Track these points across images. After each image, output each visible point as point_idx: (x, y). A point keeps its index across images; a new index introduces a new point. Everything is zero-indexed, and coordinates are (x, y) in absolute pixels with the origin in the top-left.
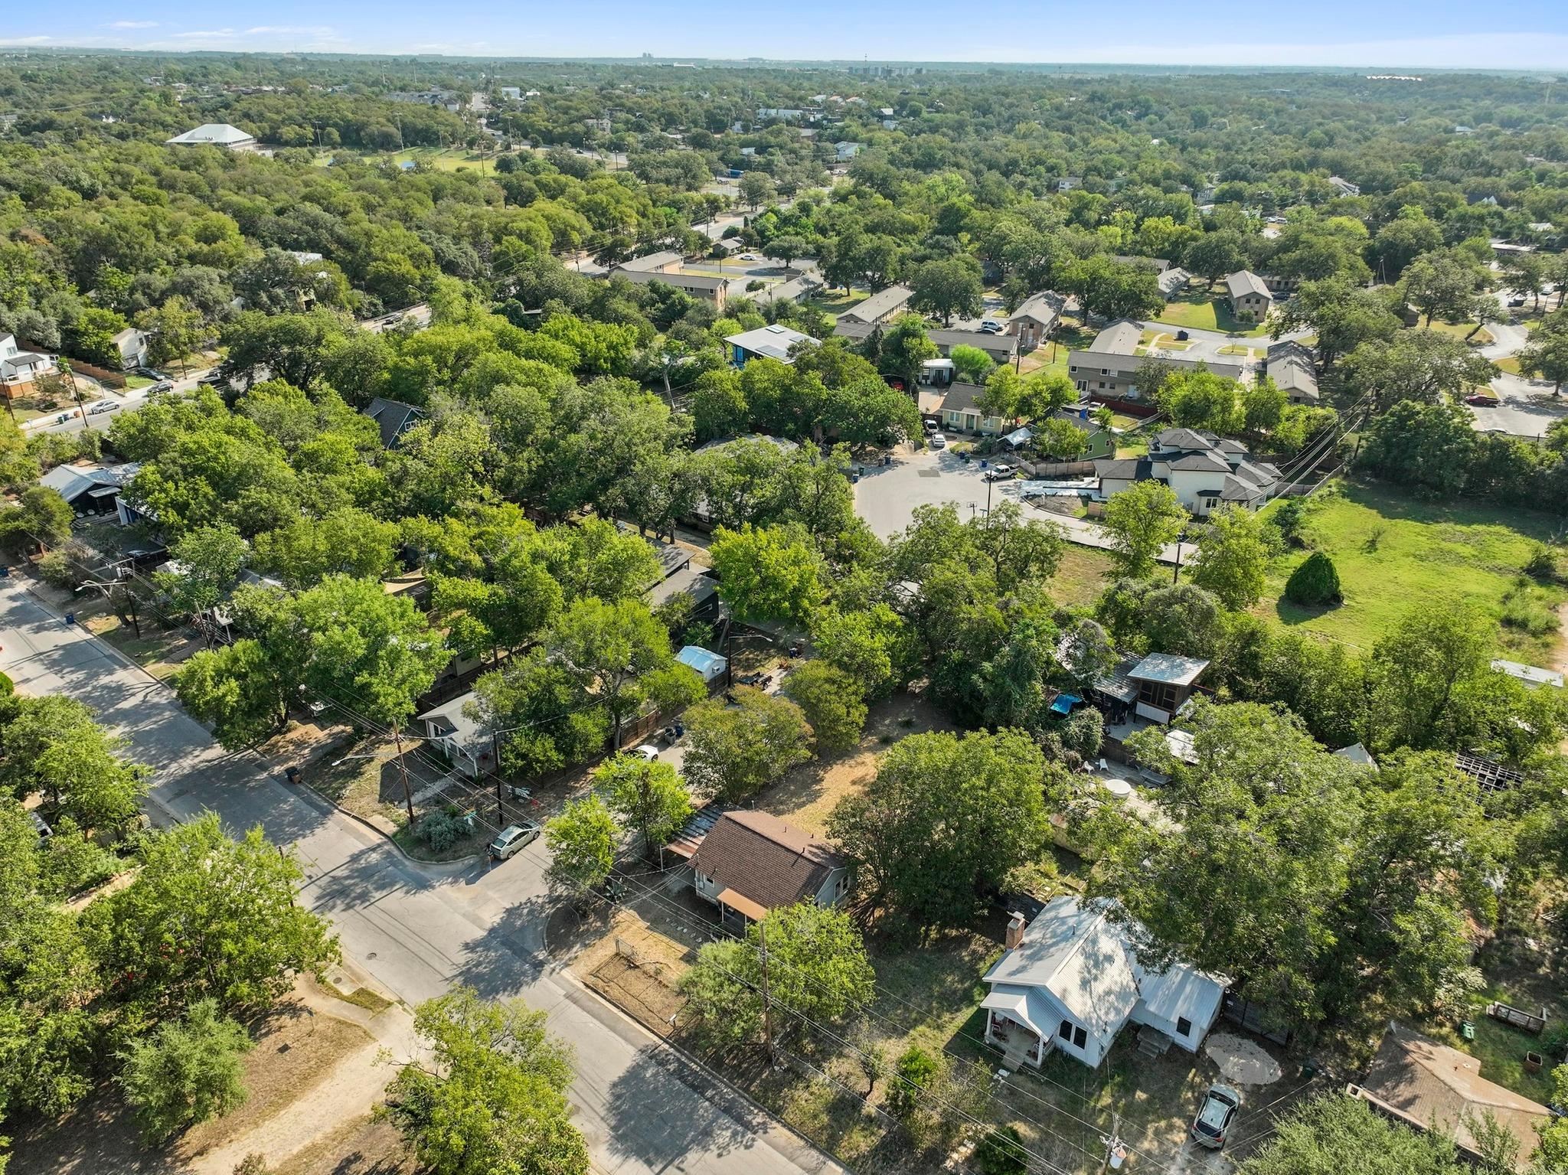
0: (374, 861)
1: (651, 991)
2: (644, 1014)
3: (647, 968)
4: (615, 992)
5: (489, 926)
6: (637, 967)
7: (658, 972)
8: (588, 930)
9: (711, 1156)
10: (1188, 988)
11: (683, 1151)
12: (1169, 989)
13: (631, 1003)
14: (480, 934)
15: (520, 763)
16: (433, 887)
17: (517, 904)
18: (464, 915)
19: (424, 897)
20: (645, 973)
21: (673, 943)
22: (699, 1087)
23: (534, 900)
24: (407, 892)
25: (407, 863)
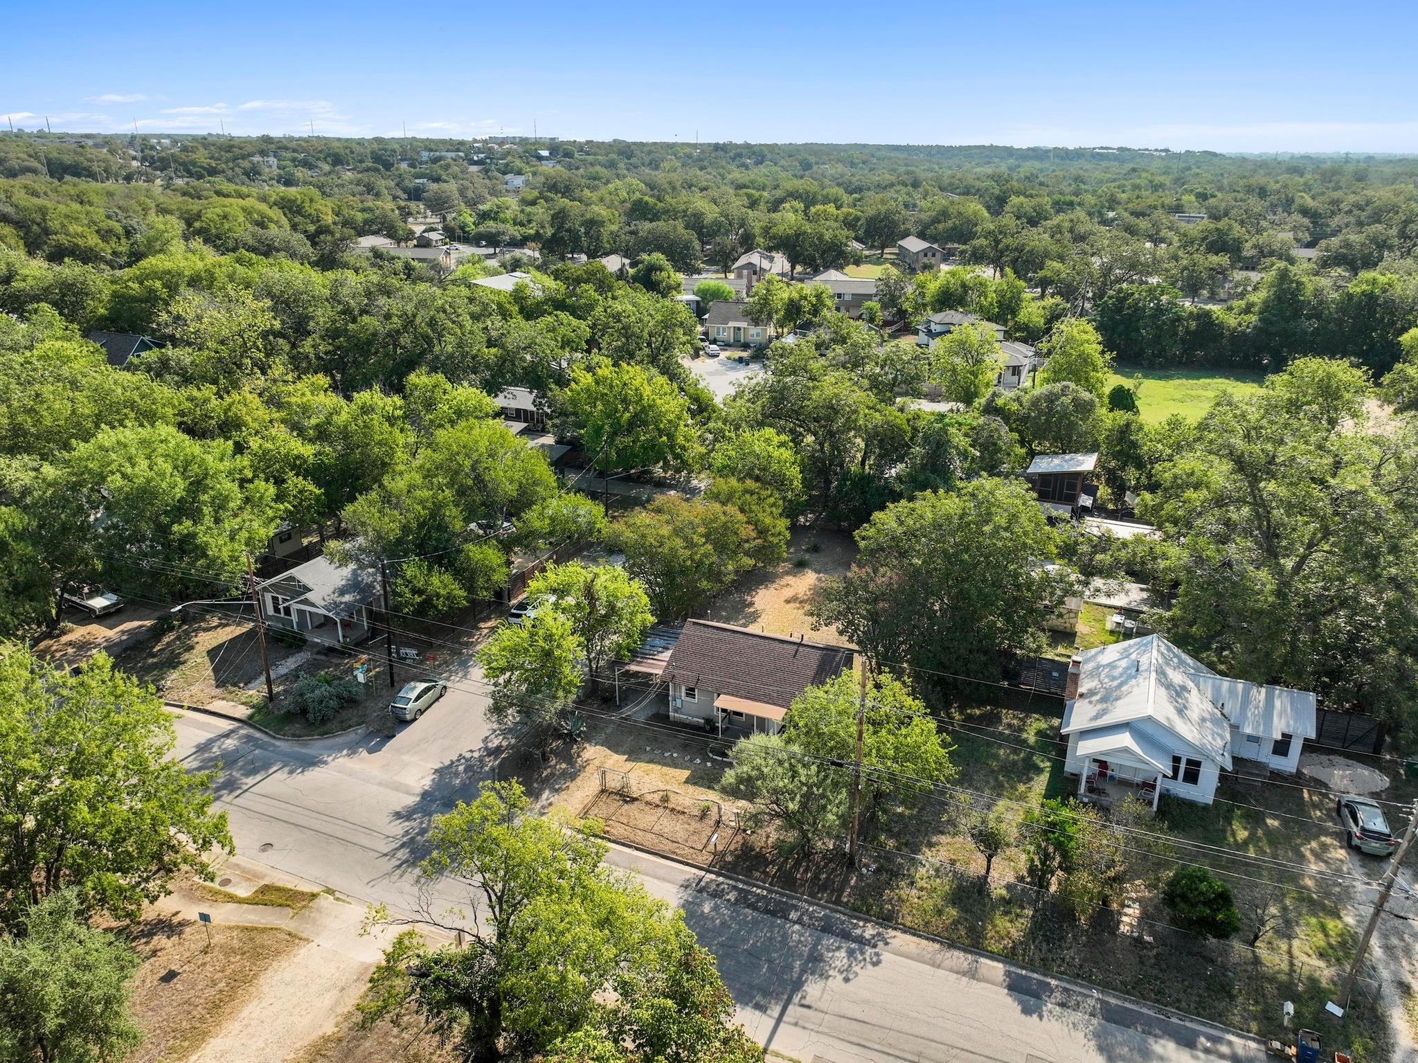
0: (231, 748)
1: (664, 821)
2: (666, 846)
3: (649, 798)
4: (618, 831)
5: (419, 790)
6: (634, 800)
7: (665, 799)
8: (552, 774)
9: (836, 982)
10: (1278, 703)
11: (798, 985)
12: (1257, 707)
13: (648, 840)
14: (412, 800)
15: (418, 599)
16: (325, 763)
17: (447, 763)
18: (380, 784)
19: (314, 774)
20: (648, 803)
21: (665, 769)
22: (780, 911)
23: (468, 755)
24: (291, 772)
25: (278, 743)
